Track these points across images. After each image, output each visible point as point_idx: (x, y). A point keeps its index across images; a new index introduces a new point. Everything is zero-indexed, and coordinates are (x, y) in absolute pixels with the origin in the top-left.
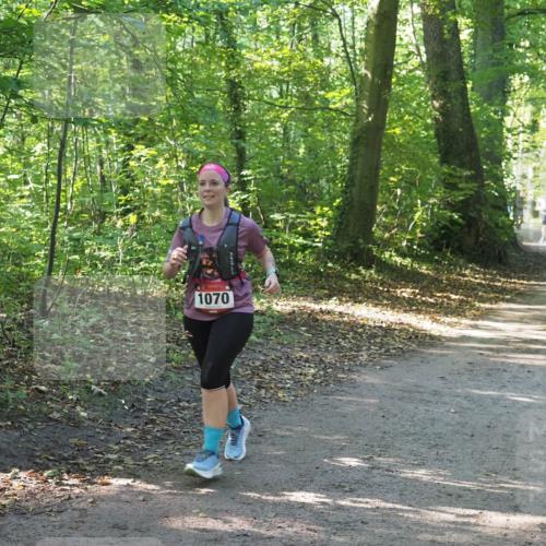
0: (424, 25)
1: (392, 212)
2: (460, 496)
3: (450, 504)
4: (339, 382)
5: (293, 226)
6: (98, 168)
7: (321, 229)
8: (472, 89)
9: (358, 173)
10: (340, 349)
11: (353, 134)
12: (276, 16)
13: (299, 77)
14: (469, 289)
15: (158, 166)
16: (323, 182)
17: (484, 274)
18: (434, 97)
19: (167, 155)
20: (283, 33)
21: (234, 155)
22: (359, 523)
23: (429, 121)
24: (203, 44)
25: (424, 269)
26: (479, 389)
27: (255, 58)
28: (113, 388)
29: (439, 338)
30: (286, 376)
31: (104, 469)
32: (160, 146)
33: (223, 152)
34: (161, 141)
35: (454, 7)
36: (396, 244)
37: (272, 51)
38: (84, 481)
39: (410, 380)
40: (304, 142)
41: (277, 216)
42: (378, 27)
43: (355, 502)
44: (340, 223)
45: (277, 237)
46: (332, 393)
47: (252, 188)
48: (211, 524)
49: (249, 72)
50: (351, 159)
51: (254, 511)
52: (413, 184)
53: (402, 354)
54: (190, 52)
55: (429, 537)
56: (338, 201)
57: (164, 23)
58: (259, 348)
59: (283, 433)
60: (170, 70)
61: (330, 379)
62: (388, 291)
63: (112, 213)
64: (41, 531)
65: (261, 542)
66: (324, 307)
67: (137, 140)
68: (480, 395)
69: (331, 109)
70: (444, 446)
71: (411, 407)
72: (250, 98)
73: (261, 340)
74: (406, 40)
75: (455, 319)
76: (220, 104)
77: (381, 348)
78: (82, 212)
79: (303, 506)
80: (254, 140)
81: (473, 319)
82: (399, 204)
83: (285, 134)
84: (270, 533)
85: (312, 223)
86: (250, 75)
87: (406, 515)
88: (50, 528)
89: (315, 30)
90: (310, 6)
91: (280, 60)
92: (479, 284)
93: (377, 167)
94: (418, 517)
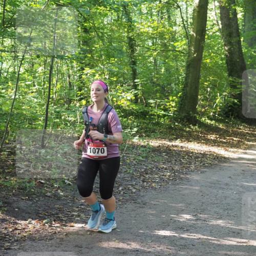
0: (220, 11)
1: (206, 99)
2: (238, 233)
3: (234, 237)
4: (181, 179)
5: (159, 106)
6: (68, 78)
7: (172, 107)
8: (243, 41)
9: (190, 80)
10: (181, 163)
11: (187, 62)
12: (151, 7)
13: (161, 36)
14: (243, 135)
15: (95, 78)
16: (173, 85)
17: (250, 128)
18: (225, 45)
19: (100, 73)
20: (154, 15)
21: (131, 72)
22: (191, 246)
23: (223, 56)
24: (117, 21)
25: (221, 126)
26: (248, 182)
27: (141, 27)
28: (75, 181)
29: (228, 159)
30: (156, 176)
31: (71, 220)
32: (96, 68)
33: (126, 71)
34: (97, 66)
35: (235, 3)
36: (208, 114)
37: (149, 24)
38: (62, 225)
39: (215, 178)
40: (164, 66)
41: (151, 101)
42: (198, 12)
43: (189, 235)
44: (181, 104)
45: (152, 111)
46: (178, 184)
47: (140, 88)
48: (121, 245)
49: (138, 34)
50: (186, 74)
51: (141, 240)
52: (215, 86)
53: (211, 166)
54: (110, 24)
55: (224, 252)
56: (180, 94)
57: (98, 11)
58: (143, 163)
59: (155, 203)
60: (101, 33)
61: (177, 178)
62: (204, 136)
63: (74, 100)
64: (42, 248)
65: (145, 254)
66: (174, 144)
67: (86, 66)
68: (248, 185)
69: (177, 51)
70: (231, 209)
71: (215, 191)
72: (139, 45)
73: (144, 159)
74: (212, 18)
75: (236, 150)
76: (124, 48)
77: (201, 163)
78: (60, 99)
79: (165, 237)
80: (140, 66)
81: (244, 150)
82: (209, 95)
83: (155, 62)
84: (149, 250)
85: (168, 104)
86: (138, 35)
87: (213, 242)
88: (46, 247)
89: (169, 14)
90: (167, 2)
91: (153, 28)
92: (247, 133)
93: (199, 78)
94: (219, 243)
